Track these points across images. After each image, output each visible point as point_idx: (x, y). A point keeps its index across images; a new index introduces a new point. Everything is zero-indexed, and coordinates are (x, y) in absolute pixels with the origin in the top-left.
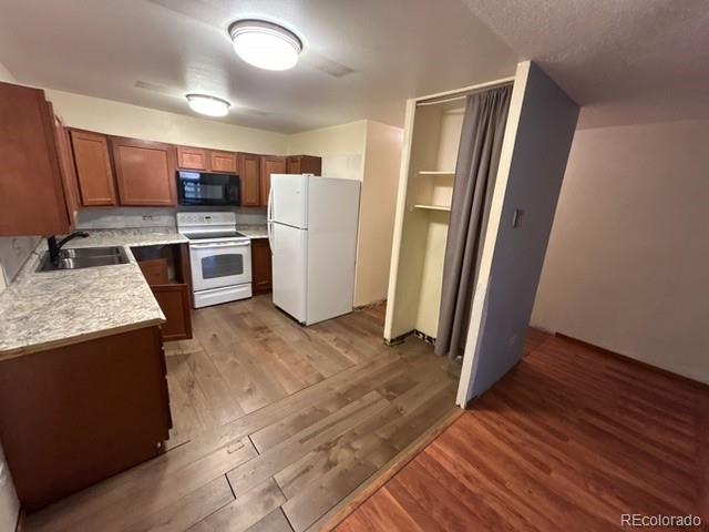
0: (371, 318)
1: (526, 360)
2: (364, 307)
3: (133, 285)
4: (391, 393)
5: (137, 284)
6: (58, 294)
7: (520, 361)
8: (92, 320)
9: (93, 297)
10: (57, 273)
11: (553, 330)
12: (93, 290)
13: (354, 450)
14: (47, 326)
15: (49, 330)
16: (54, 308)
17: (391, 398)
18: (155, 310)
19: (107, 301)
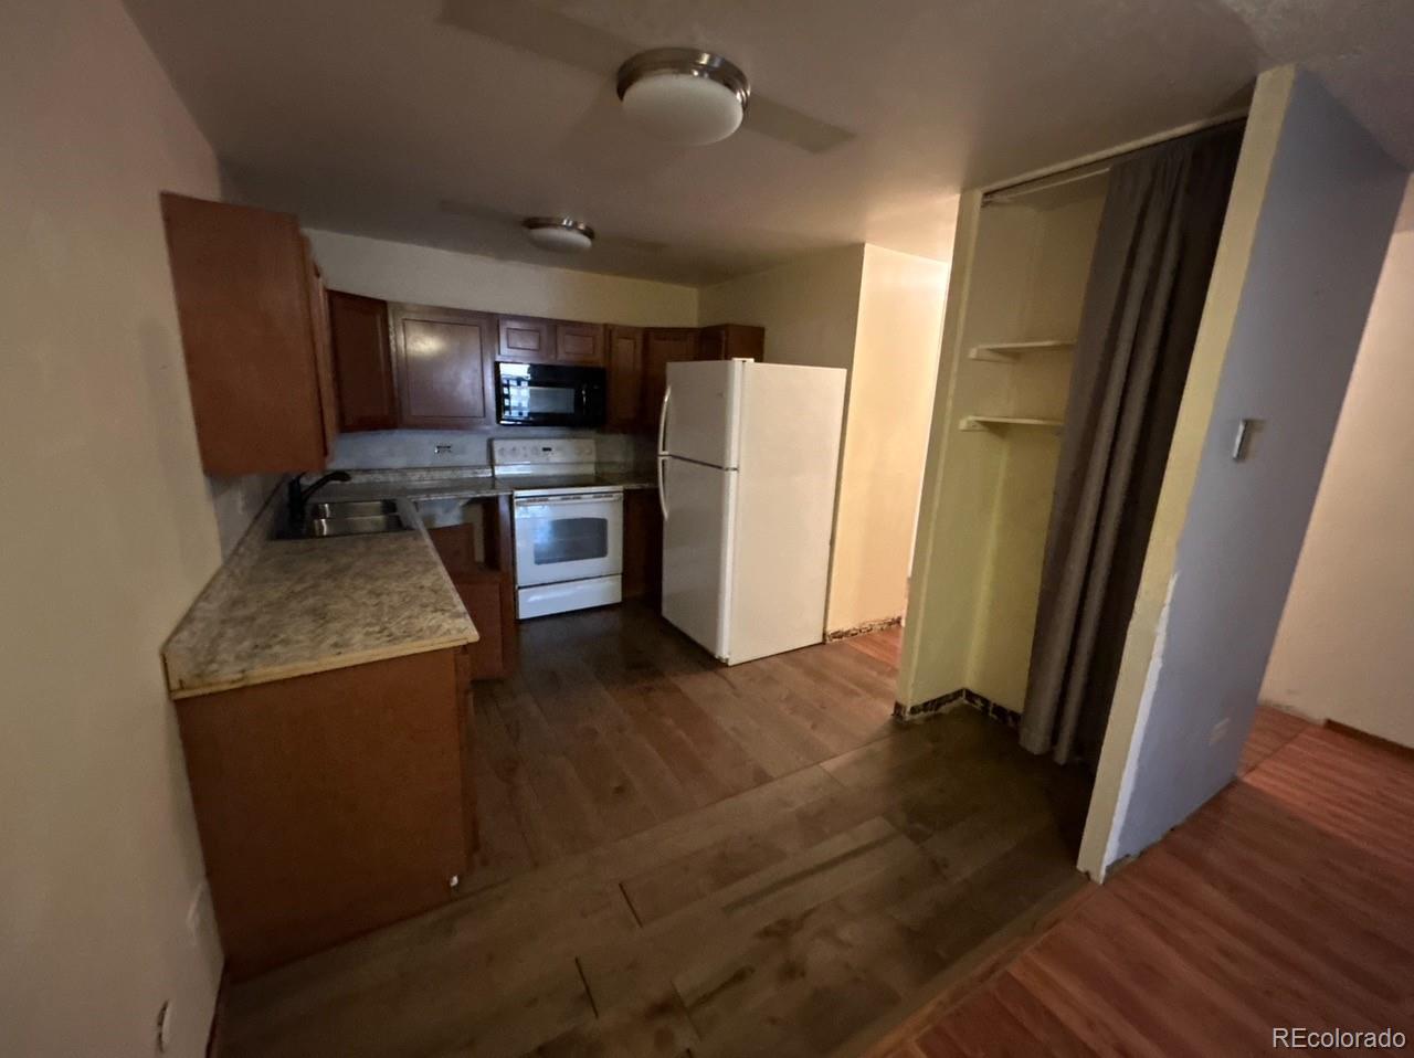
0: (862, 659)
1: (1247, 780)
2: (846, 634)
3: (419, 568)
4: (918, 826)
5: (428, 566)
6: (301, 580)
7: (1234, 784)
8: (355, 630)
9: (355, 588)
10: (302, 544)
11: (1319, 711)
12: (358, 574)
13: (840, 943)
14: (282, 636)
15: (285, 642)
16: (293, 604)
17: (916, 837)
18: (458, 615)
19: (378, 595)
